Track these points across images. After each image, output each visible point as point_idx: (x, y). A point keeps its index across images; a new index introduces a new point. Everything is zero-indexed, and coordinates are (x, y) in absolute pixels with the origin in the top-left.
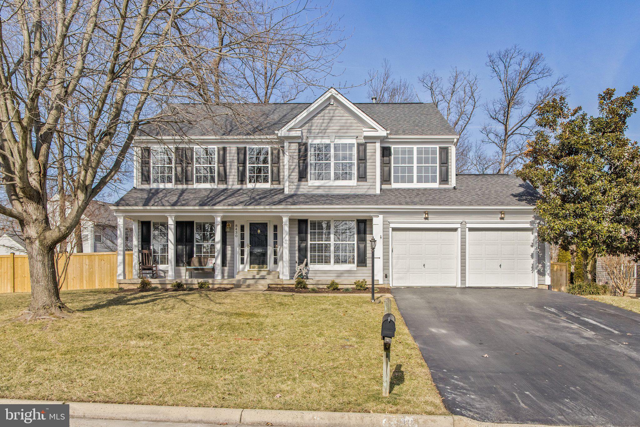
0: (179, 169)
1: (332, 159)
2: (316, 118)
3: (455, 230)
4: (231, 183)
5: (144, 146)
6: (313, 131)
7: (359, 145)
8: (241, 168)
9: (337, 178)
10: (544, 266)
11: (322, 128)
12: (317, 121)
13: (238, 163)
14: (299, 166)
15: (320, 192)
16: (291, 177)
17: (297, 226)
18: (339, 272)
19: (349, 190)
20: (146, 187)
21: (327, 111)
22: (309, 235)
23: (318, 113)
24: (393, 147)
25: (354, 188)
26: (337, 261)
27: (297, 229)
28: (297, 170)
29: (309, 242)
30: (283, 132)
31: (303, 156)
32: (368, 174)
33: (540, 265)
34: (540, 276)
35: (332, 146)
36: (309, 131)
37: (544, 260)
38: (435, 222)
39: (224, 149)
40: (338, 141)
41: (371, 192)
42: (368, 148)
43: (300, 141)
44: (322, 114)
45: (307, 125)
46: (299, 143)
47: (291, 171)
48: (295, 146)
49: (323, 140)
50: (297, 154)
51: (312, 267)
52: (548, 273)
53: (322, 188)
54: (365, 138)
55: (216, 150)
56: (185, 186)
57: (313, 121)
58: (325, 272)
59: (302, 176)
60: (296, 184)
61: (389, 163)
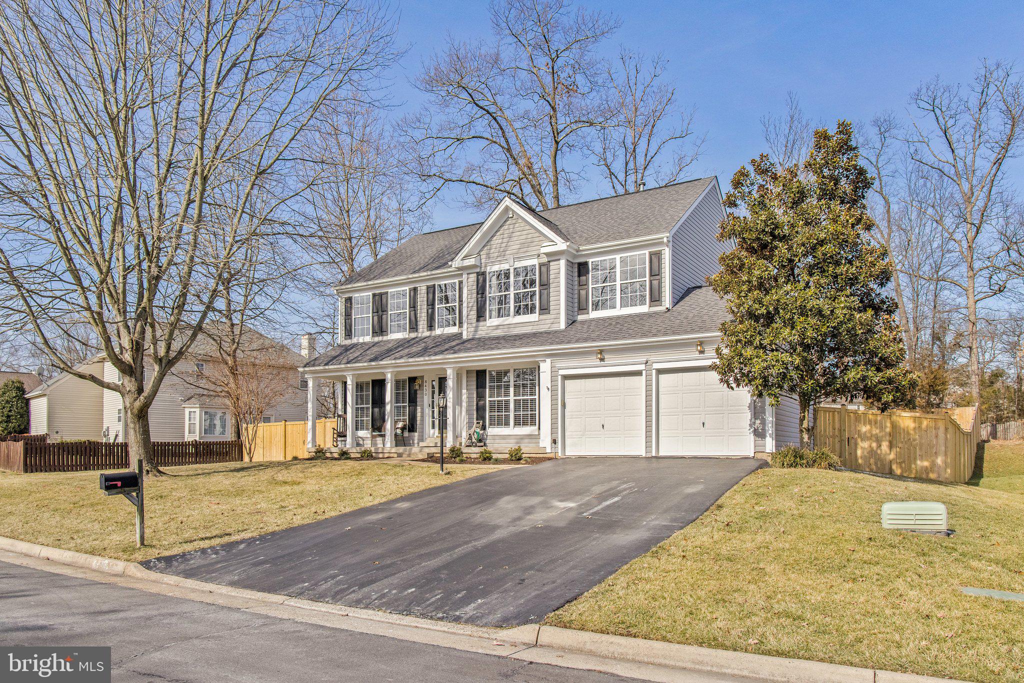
0: (376, 318)
1: (512, 289)
2: (495, 238)
3: (638, 373)
4: (421, 330)
5: (347, 296)
6: (492, 255)
7: (541, 265)
8: (430, 311)
9: (518, 312)
10: (763, 423)
11: (502, 249)
12: (496, 241)
13: (428, 305)
14: (477, 303)
15: (499, 333)
16: (470, 317)
17: (475, 379)
18: (518, 437)
19: (530, 328)
20: (348, 342)
21: (506, 227)
22: (487, 390)
23: (497, 232)
24: (590, 261)
25: (536, 323)
26: (517, 423)
27: (475, 383)
28: (475, 308)
29: (488, 399)
30: (457, 263)
31: (481, 290)
32: (551, 303)
33: (758, 422)
34: (757, 439)
35: (512, 271)
36: (488, 256)
37: (764, 413)
38: (613, 364)
39: (415, 289)
40: (518, 264)
41: (555, 328)
42: (551, 268)
43: (478, 270)
44: (501, 232)
45: (486, 248)
46: (477, 273)
47: (469, 309)
48: (473, 277)
49: (502, 265)
50: (475, 287)
51: (492, 431)
52: (770, 434)
53: (501, 327)
54: (548, 255)
55: (408, 291)
56: (380, 338)
57: (492, 243)
58: (504, 437)
59: (480, 316)
60: (474, 325)
61: (587, 284)
